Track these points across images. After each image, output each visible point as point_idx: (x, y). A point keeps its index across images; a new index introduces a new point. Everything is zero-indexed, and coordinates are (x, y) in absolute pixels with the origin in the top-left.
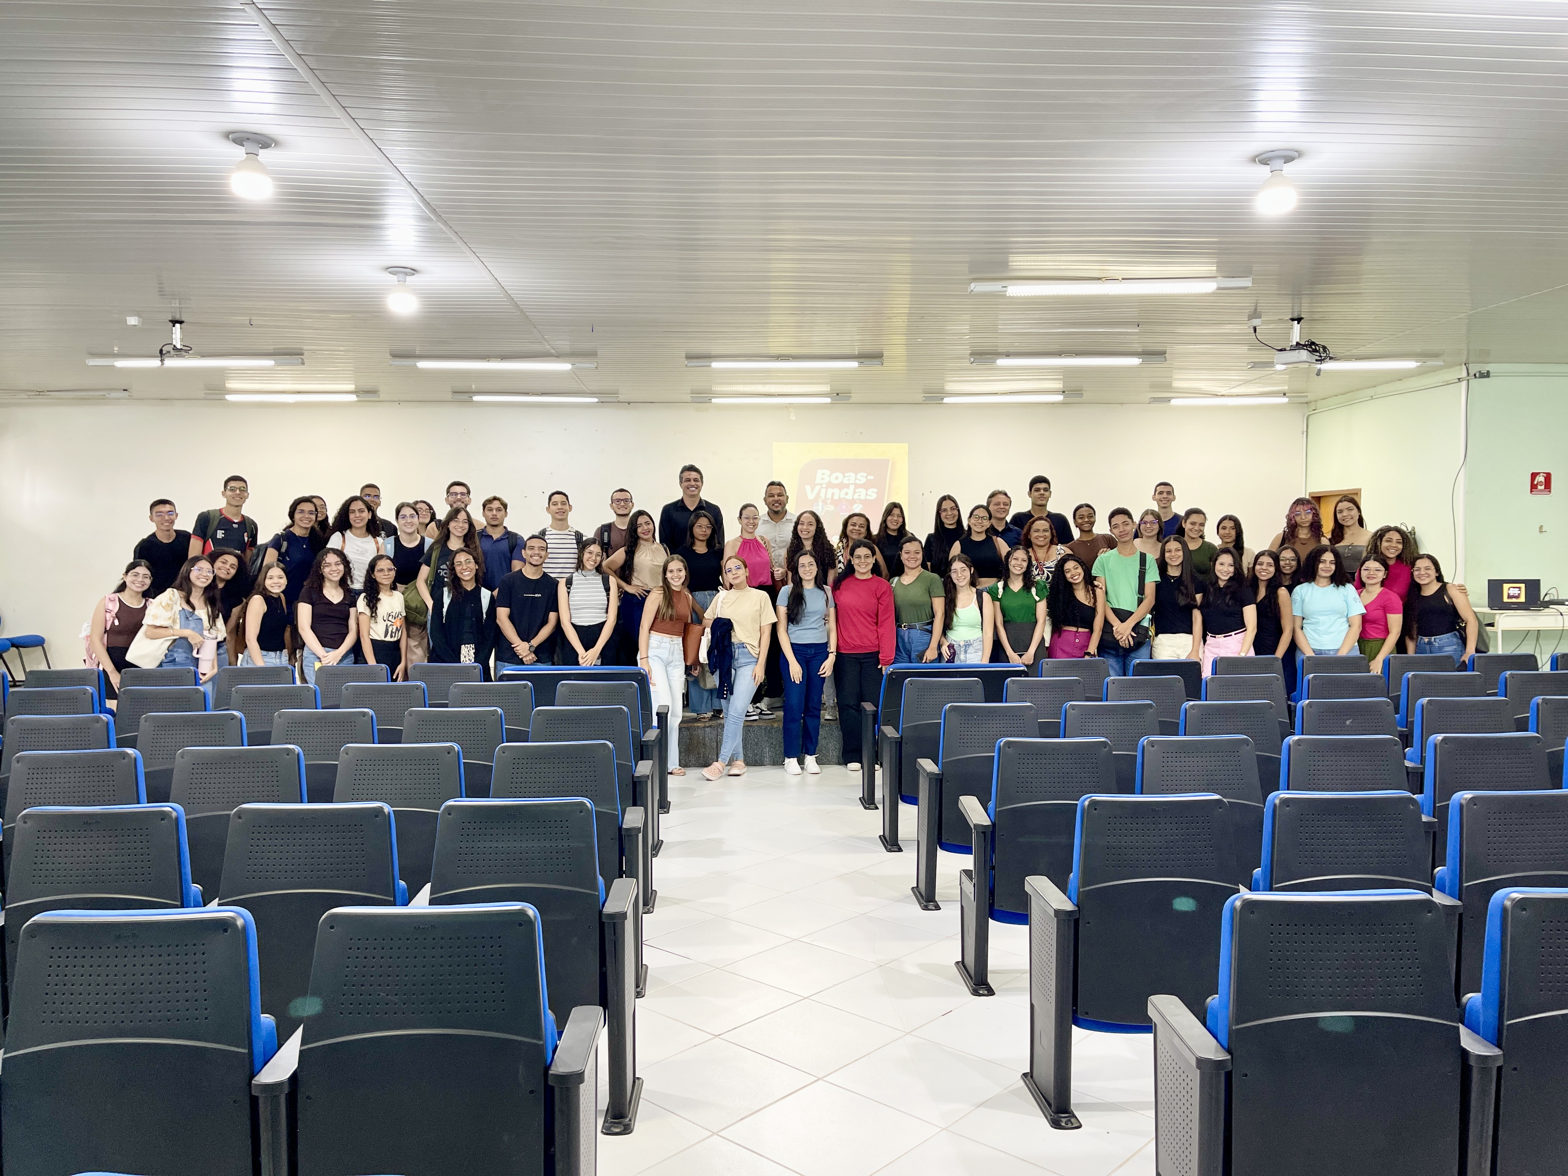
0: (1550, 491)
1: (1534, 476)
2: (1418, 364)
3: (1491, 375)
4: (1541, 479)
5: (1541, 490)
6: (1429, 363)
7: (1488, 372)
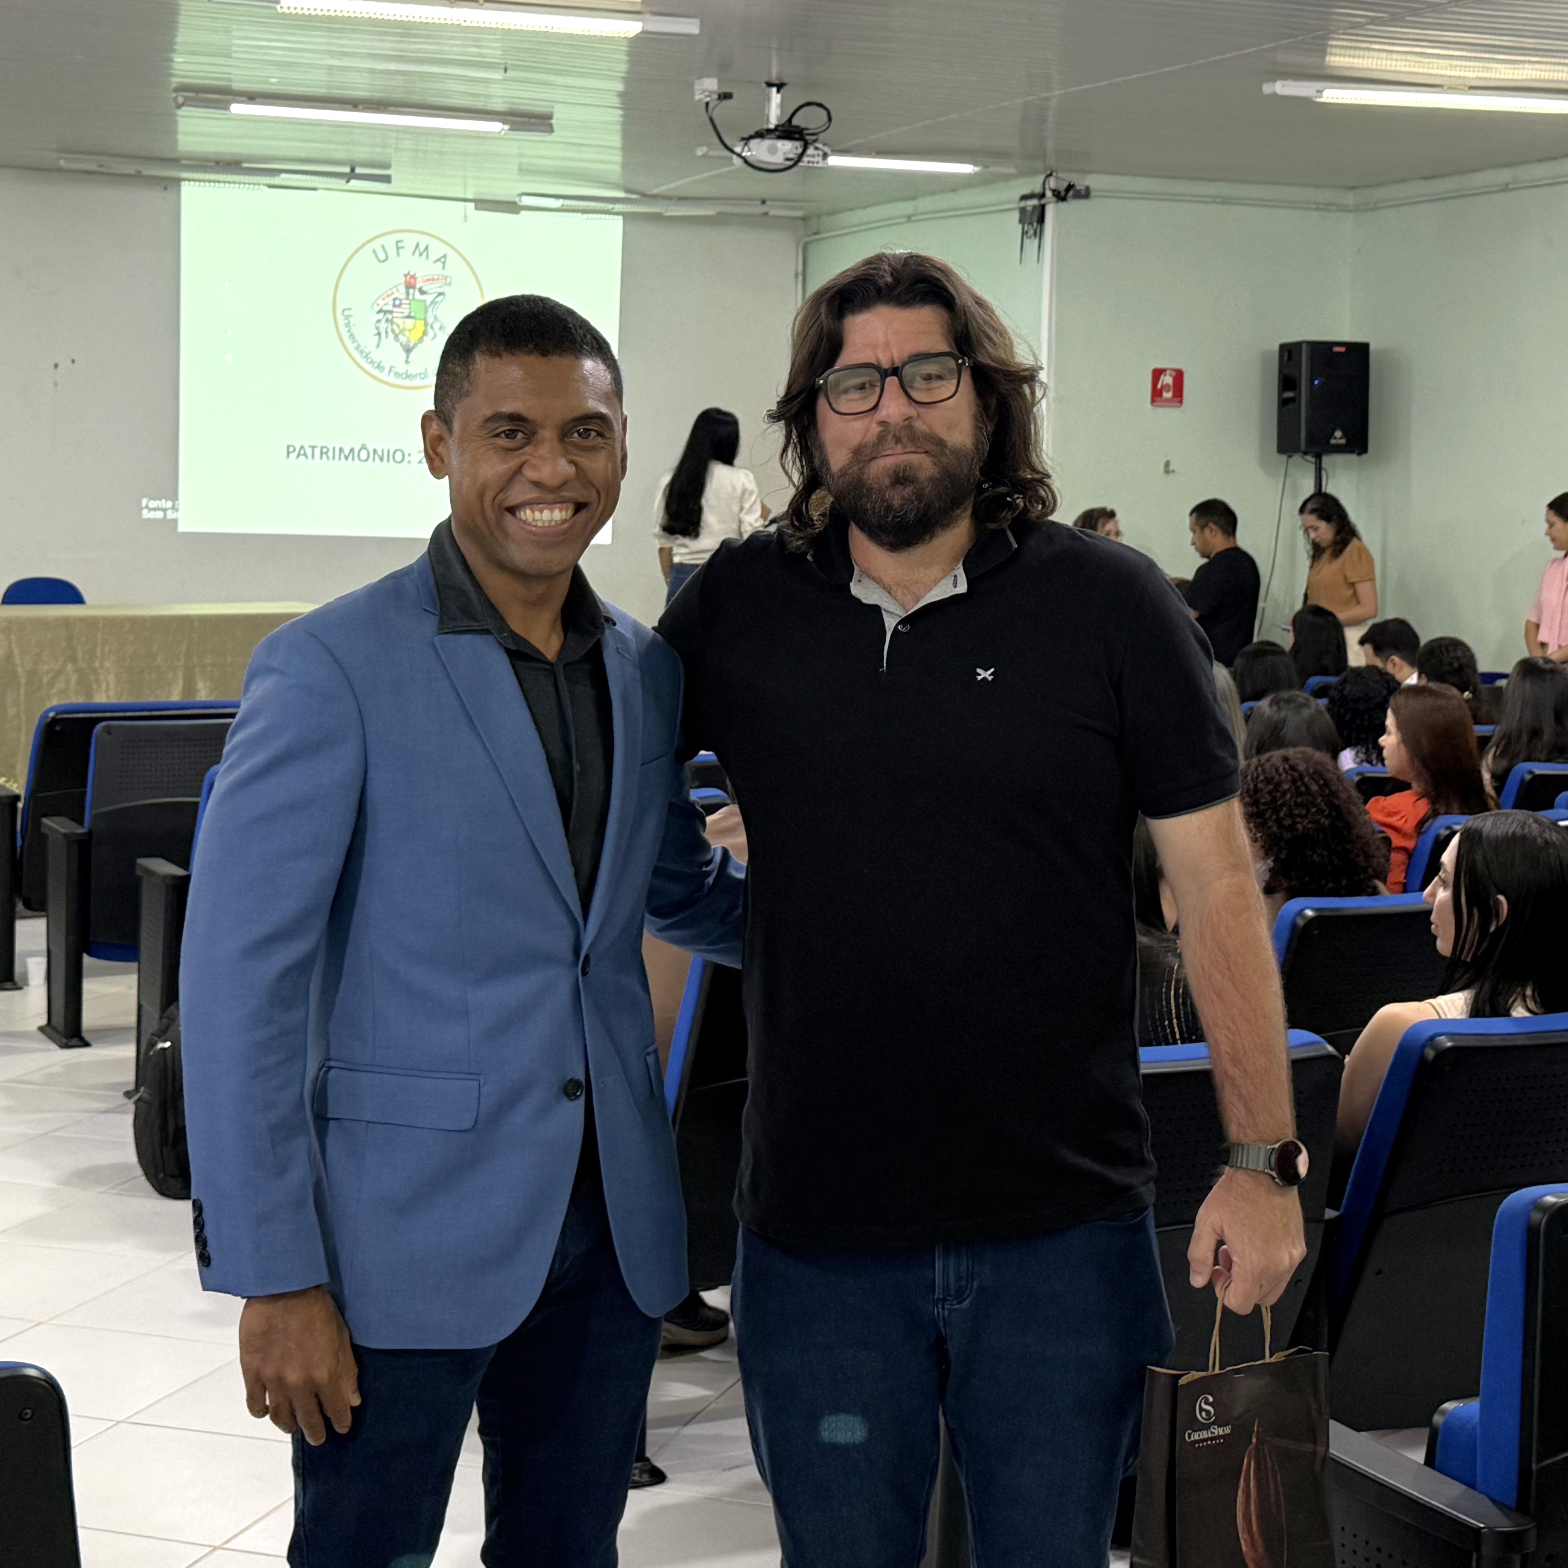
0: (1181, 402)
1: (1157, 373)
2: (977, 169)
3: (1092, 194)
4: (1167, 379)
5: (1167, 400)
6: (993, 169)
7: (1088, 189)
